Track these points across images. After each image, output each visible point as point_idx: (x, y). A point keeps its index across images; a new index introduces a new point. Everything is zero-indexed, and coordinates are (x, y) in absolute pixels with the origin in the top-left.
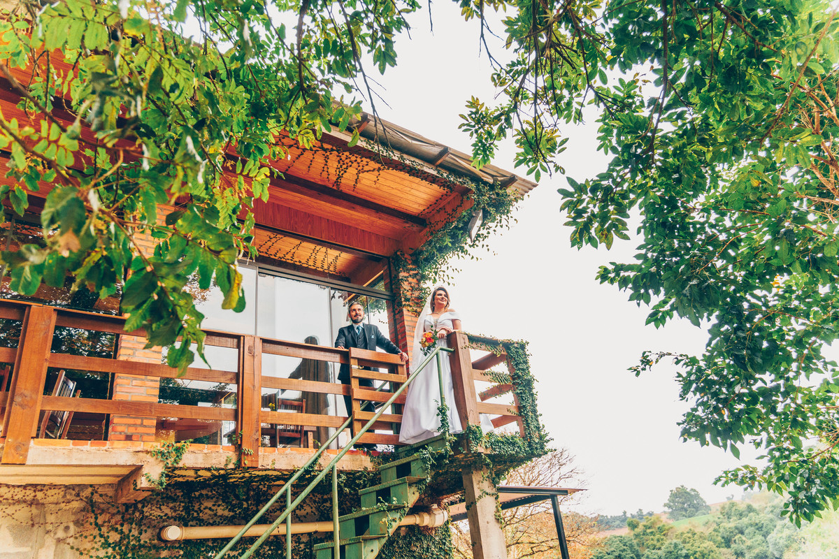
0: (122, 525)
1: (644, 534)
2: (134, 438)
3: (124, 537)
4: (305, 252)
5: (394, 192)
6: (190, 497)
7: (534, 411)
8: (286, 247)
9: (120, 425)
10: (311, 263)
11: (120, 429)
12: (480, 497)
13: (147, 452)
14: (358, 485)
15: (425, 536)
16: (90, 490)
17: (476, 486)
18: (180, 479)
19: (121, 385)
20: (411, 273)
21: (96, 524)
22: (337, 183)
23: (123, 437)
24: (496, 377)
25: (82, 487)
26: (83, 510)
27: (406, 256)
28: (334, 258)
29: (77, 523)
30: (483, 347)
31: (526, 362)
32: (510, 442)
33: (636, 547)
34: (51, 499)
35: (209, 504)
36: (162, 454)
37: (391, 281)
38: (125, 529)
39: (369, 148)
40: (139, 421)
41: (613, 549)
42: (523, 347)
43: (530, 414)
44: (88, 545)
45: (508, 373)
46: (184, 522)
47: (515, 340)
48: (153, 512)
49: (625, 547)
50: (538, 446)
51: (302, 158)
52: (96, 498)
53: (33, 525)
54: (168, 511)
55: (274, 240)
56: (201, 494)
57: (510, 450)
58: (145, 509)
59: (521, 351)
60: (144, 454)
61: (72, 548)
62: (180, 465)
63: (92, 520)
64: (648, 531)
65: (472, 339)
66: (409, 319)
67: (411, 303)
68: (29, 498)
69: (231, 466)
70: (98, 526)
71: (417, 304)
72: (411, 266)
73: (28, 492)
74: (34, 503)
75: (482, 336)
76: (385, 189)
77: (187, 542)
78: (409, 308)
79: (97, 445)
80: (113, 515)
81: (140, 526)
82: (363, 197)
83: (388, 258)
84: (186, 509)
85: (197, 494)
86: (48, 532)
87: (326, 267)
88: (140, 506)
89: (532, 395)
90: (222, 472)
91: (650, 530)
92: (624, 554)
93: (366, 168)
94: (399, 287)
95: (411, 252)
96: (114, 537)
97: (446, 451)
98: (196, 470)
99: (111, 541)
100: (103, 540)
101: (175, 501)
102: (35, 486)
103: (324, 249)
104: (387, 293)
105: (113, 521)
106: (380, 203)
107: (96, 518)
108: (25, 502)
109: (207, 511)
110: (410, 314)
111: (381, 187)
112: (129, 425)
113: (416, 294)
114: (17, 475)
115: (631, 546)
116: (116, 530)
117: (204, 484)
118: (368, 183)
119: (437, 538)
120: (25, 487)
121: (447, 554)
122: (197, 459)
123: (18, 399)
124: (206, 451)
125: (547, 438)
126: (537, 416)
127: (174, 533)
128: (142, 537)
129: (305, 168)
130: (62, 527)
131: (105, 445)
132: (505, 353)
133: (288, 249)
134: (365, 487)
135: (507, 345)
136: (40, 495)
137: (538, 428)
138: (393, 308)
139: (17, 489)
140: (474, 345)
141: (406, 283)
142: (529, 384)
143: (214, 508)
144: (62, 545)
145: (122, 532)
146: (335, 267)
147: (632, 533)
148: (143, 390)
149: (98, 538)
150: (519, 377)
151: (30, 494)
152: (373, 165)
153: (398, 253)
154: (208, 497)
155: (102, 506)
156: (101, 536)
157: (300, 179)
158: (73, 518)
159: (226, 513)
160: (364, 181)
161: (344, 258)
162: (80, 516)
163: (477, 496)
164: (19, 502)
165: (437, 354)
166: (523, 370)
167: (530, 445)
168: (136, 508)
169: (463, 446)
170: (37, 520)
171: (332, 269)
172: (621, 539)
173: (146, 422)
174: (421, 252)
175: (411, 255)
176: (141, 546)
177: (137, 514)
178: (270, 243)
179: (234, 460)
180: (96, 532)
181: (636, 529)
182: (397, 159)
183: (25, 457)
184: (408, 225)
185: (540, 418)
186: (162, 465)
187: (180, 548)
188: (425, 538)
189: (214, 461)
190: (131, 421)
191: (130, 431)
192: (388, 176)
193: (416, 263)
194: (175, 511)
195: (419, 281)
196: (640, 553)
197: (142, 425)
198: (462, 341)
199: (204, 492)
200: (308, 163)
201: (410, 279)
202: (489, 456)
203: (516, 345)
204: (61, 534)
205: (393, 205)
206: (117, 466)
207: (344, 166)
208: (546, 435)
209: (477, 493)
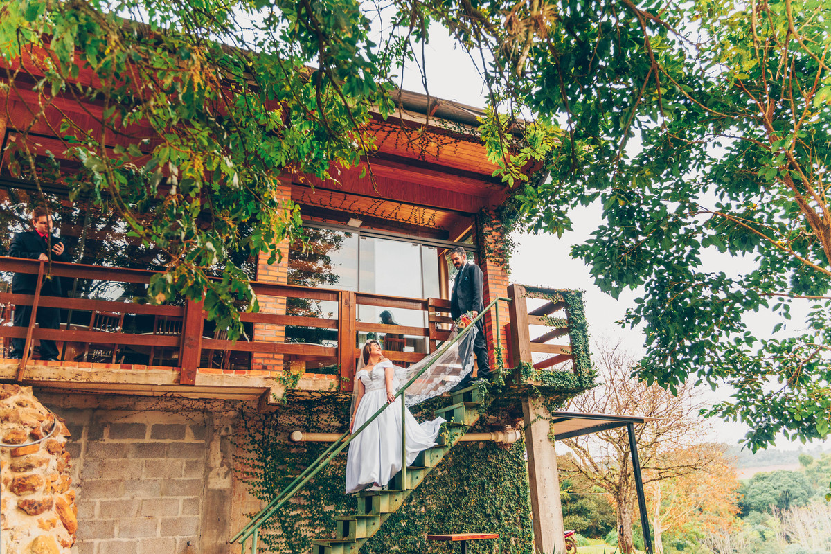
0: (263, 429)
1: (818, 471)
2: (268, 368)
3: (266, 437)
4: (406, 213)
5: (473, 158)
6: (310, 411)
7: (586, 351)
8: (389, 209)
9: (258, 358)
10: (412, 220)
11: (258, 361)
12: (535, 420)
13: (273, 379)
14: (435, 407)
15: (500, 450)
16: (241, 403)
17: (531, 412)
18: (301, 398)
19: (257, 329)
20: (495, 227)
21: (246, 427)
22: (422, 155)
23: (260, 367)
24: (553, 322)
25: (235, 401)
26: (237, 417)
27: (491, 212)
28: (430, 216)
29: (233, 426)
30: (541, 296)
31: (582, 308)
32: (561, 377)
33: (808, 484)
34: (216, 409)
35: (325, 417)
36: (284, 380)
37: (477, 236)
38: (266, 431)
39: (442, 126)
40: (271, 356)
41: (780, 484)
42: (579, 295)
43: (582, 353)
44: (241, 441)
45: (566, 318)
46: (306, 429)
47: (572, 289)
48: (284, 420)
49: (795, 483)
50: (587, 381)
51: (389, 139)
52: (245, 409)
53: (205, 426)
54: (295, 421)
55: (378, 204)
56: (318, 410)
57: (560, 383)
58: (279, 419)
59: (577, 299)
60: (271, 380)
61: (231, 442)
62: (297, 388)
63: (243, 425)
64: (824, 468)
65: (530, 290)
66: (492, 268)
67: (493, 255)
68: (202, 408)
69: (334, 390)
70: (248, 429)
71: (500, 254)
72: (495, 221)
73: (201, 404)
74: (204, 411)
75: (539, 286)
76: (464, 156)
77: (310, 443)
78: (492, 259)
79: (240, 373)
80: (257, 421)
81: (276, 430)
82: (447, 164)
83: (475, 214)
84: (307, 419)
85: (315, 409)
86: (215, 431)
87: (426, 223)
88: (275, 416)
89: (586, 337)
90: (329, 394)
91: (826, 467)
92: (793, 489)
93: (444, 142)
94: (483, 240)
95: (495, 208)
96: (259, 437)
97: (499, 383)
98: (310, 392)
99: (256, 439)
100: (251, 438)
101: (299, 413)
102: (204, 400)
103: (421, 209)
104: (474, 246)
105: (257, 426)
106: (461, 168)
107: (246, 423)
108: (199, 410)
109: (323, 422)
110: (493, 264)
111: (461, 155)
112: (264, 359)
113: (500, 245)
114: (191, 392)
115: (802, 483)
116: (260, 432)
117: (320, 402)
118: (449, 153)
119: (511, 453)
120: (199, 400)
121: (520, 465)
122: (308, 384)
123: (187, 342)
124: (314, 379)
125: (596, 374)
126: (589, 355)
127: (298, 436)
128: (278, 437)
129: (392, 146)
130: (224, 428)
131: (244, 373)
132: (563, 300)
133: (392, 210)
134: (440, 408)
135: (564, 294)
136: (208, 406)
137: (589, 365)
138: (479, 258)
139: (194, 402)
140: (532, 295)
141: (490, 237)
142: (583, 327)
143: (328, 420)
144: (224, 440)
145: (264, 434)
146: (434, 222)
147: (804, 469)
148: (273, 332)
149: (248, 437)
150: (574, 321)
151: (202, 404)
152: (448, 139)
153: (483, 210)
154: (323, 412)
155: (249, 415)
156: (250, 436)
157: (390, 155)
158: (231, 422)
159: (337, 424)
160: (444, 152)
161: (440, 215)
162: (236, 421)
163: (532, 419)
164: (196, 410)
165: (496, 303)
166: (578, 315)
167: (580, 379)
168: (272, 417)
169: (516, 379)
170: (207, 423)
171: (431, 224)
172: (790, 474)
173: (276, 356)
174: (503, 208)
175: (495, 211)
176: (277, 444)
177: (273, 422)
178: (375, 206)
179: (336, 385)
180: (246, 433)
181: (809, 466)
182: (468, 133)
183: (194, 380)
184: (489, 185)
185: (591, 357)
186: (284, 388)
187: (304, 447)
188: (501, 452)
189: (321, 386)
190: (266, 355)
191: (266, 362)
192: (464, 146)
193: (500, 218)
194: (300, 421)
195: (502, 235)
196: (813, 490)
197: (273, 358)
198: (519, 291)
199: (321, 408)
200: (395, 142)
201: (494, 233)
202: (539, 388)
203: (573, 294)
204: (223, 433)
205: (473, 169)
206: (253, 388)
207: (425, 142)
208: (596, 371)
209: (532, 417)
